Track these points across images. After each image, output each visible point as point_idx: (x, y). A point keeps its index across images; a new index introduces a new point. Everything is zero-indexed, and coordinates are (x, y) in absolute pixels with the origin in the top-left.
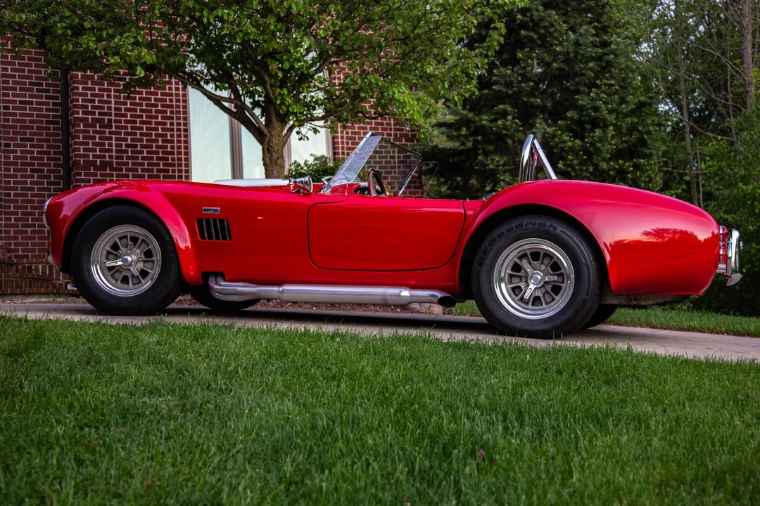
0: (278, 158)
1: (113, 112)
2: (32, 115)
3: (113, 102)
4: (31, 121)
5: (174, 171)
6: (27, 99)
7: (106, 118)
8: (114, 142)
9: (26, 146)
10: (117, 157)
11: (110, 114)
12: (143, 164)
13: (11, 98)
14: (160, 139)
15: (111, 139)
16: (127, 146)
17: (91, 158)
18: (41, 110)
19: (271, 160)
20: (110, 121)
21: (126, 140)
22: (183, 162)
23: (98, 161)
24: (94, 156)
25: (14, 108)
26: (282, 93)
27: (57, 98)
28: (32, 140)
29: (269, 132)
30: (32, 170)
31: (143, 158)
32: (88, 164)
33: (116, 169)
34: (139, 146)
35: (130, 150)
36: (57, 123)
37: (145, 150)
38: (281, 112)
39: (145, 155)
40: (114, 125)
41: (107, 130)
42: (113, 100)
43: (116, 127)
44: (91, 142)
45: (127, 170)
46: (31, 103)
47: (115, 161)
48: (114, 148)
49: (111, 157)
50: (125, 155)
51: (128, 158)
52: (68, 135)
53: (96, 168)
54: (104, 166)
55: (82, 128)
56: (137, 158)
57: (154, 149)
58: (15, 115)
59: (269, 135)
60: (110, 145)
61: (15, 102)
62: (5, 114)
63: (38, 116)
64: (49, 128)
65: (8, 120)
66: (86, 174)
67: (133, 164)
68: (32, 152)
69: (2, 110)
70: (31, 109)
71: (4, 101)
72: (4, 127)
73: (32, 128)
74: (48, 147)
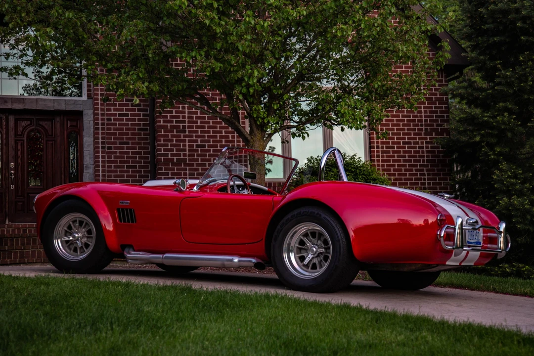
0: (259, 159)
1: (187, 120)
2: (128, 125)
3: (187, 112)
4: (127, 129)
6: (124, 112)
7: (181, 125)
8: (187, 144)
9: (123, 148)
10: (189, 155)
11: (184, 122)
12: (210, 160)
13: (112, 112)
14: (224, 140)
15: (185, 141)
16: (197, 146)
17: (169, 157)
18: (135, 120)
19: (254, 161)
20: (184, 127)
21: (197, 141)
22: (243, 159)
23: (175, 158)
24: (172, 155)
25: (115, 120)
26: (257, 109)
27: (146, 110)
28: (128, 143)
29: (252, 138)
30: (127, 167)
31: (210, 155)
32: (167, 161)
33: (189, 165)
34: (207, 146)
35: (199, 149)
36: (146, 130)
37: (212, 149)
38: (258, 123)
39: (212, 153)
40: (187, 130)
41: (182, 134)
42: (187, 110)
43: (189, 132)
44: (169, 144)
45: (197, 165)
46: (127, 115)
47: (188, 158)
48: (187, 148)
49: (184, 155)
50: (196, 153)
51: (198, 155)
52: (154, 139)
53: (173, 164)
54: (179, 162)
55: (163, 133)
56: (205, 155)
57: (219, 148)
58: (115, 124)
59: (252, 140)
60: (184, 145)
61: (115, 115)
62: (108, 124)
63: (132, 125)
64: (140, 134)
65: (110, 129)
66: (166, 169)
67: (202, 160)
68: (128, 153)
69: (106, 122)
70: (127, 120)
71: (107, 115)
72: (107, 134)
73: (128, 134)
74: (140, 148)
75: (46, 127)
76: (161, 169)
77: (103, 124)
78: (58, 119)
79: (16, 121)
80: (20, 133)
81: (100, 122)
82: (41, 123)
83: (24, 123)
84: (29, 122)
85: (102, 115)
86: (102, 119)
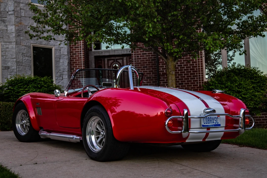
2: (146, 58)
4: (146, 60)
5: (197, 74)
6: (145, 53)
9: (145, 69)
12: (184, 72)
13: (139, 53)
14: (191, 62)
17: (165, 72)
18: (150, 56)
21: (178, 63)
22: (201, 70)
25: (140, 56)
28: (147, 67)
30: (147, 78)
31: (185, 70)
32: (164, 74)
34: (183, 65)
35: (179, 67)
36: (155, 60)
37: (185, 67)
39: (185, 68)
50: (177, 69)
52: (158, 64)
55: (161, 61)
56: (182, 70)
57: (189, 66)
58: (141, 59)
61: (140, 54)
62: (138, 59)
63: (148, 58)
64: (152, 62)
65: (138, 61)
66: (163, 78)
67: (181, 72)
68: (147, 71)
69: (137, 58)
70: (146, 56)
71: (137, 54)
72: (137, 63)
73: (147, 63)
74: (152, 69)
75: (120, 62)
76: (161, 78)
77: (135, 59)
79: (108, 60)
80: (109, 66)
81: (134, 58)
82: (118, 60)
83: (111, 61)
84: (113, 61)
85: (135, 55)
86: (135, 57)
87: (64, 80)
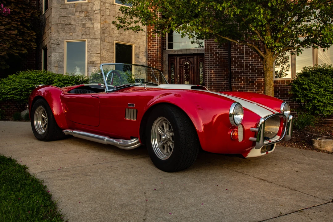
0: (269, 68)
1: (245, 53)
2: (219, 57)
3: (245, 50)
4: (219, 59)
6: (217, 52)
7: (242, 55)
8: (245, 64)
9: (217, 67)
10: (246, 69)
11: (243, 54)
12: (255, 71)
13: (212, 52)
15: (244, 63)
16: (249, 65)
17: (237, 70)
18: (222, 55)
19: (266, 69)
20: (243, 56)
21: (249, 63)
23: (239, 71)
24: (238, 69)
25: (213, 55)
27: (227, 50)
28: (219, 65)
30: (219, 75)
31: (255, 69)
32: (236, 72)
33: (245, 74)
34: (254, 65)
35: (250, 66)
36: (227, 59)
37: (256, 66)
40: (245, 58)
41: (242, 60)
42: (244, 49)
43: (246, 58)
44: (236, 64)
45: (249, 73)
46: (219, 53)
47: (245, 70)
48: (245, 66)
49: (244, 69)
50: (249, 68)
51: (250, 69)
52: (230, 62)
53: (239, 73)
54: (241, 72)
55: (234, 60)
56: (253, 69)
57: (260, 65)
58: (213, 57)
59: (265, 58)
60: (243, 65)
62: (210, 57)
63: (221, 57)
64: (224, 61)
65: (211, 59)
66: (235, 76)
67: (252, 71)
68: (219, 69)
69: (210, 56)
70: (218, 55)
71: (210, 53)
72: (210, 61)
73: (219, 61)
74: (224, 67)
75: (191, 60)
76: (233, 76)
77: (208, 57)
78: (195, 57)
79: (180, 59)
80: (181, 63)
81: (207, 56)
82: (189, 59)
83: (183, 60)
84: (185, 59)
85: (208, 53)
86: (208, 55)
87: (142, 75)
